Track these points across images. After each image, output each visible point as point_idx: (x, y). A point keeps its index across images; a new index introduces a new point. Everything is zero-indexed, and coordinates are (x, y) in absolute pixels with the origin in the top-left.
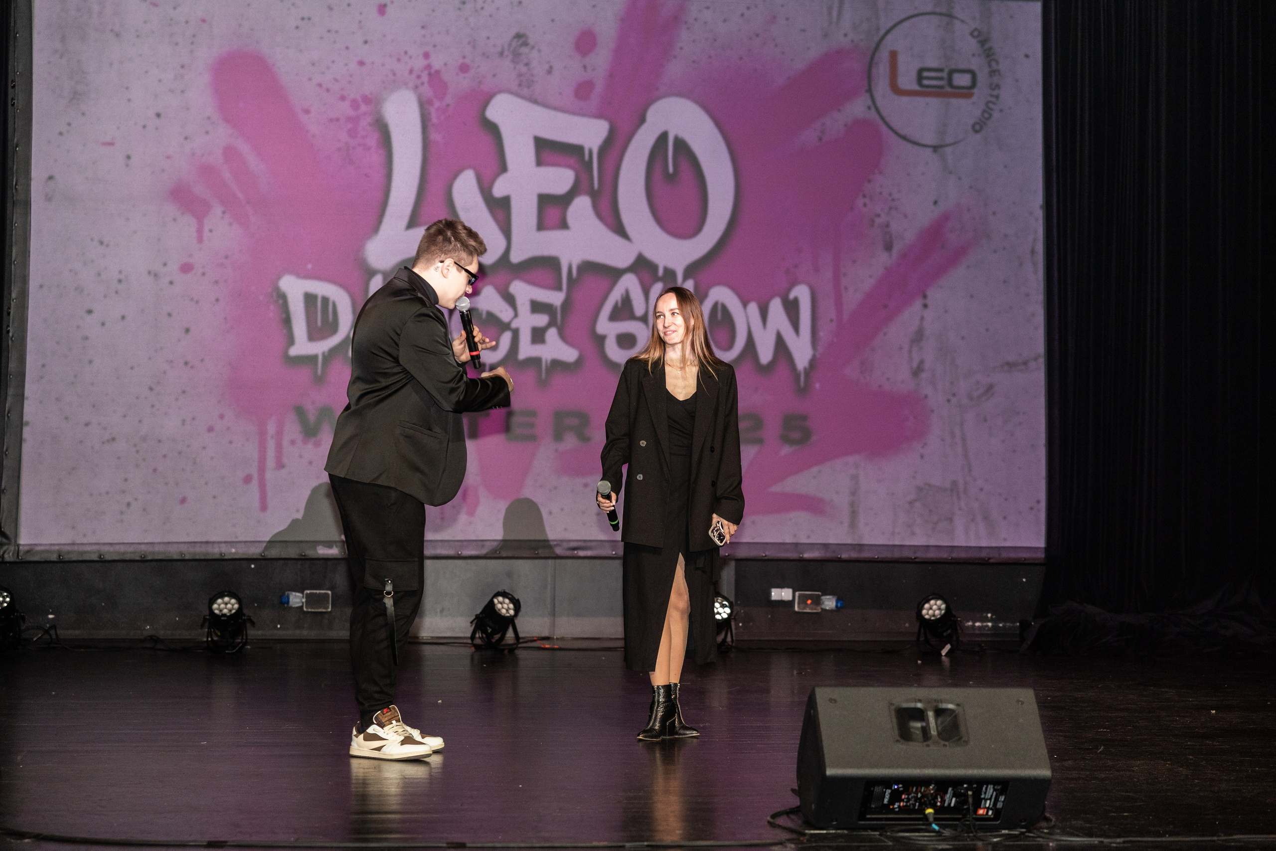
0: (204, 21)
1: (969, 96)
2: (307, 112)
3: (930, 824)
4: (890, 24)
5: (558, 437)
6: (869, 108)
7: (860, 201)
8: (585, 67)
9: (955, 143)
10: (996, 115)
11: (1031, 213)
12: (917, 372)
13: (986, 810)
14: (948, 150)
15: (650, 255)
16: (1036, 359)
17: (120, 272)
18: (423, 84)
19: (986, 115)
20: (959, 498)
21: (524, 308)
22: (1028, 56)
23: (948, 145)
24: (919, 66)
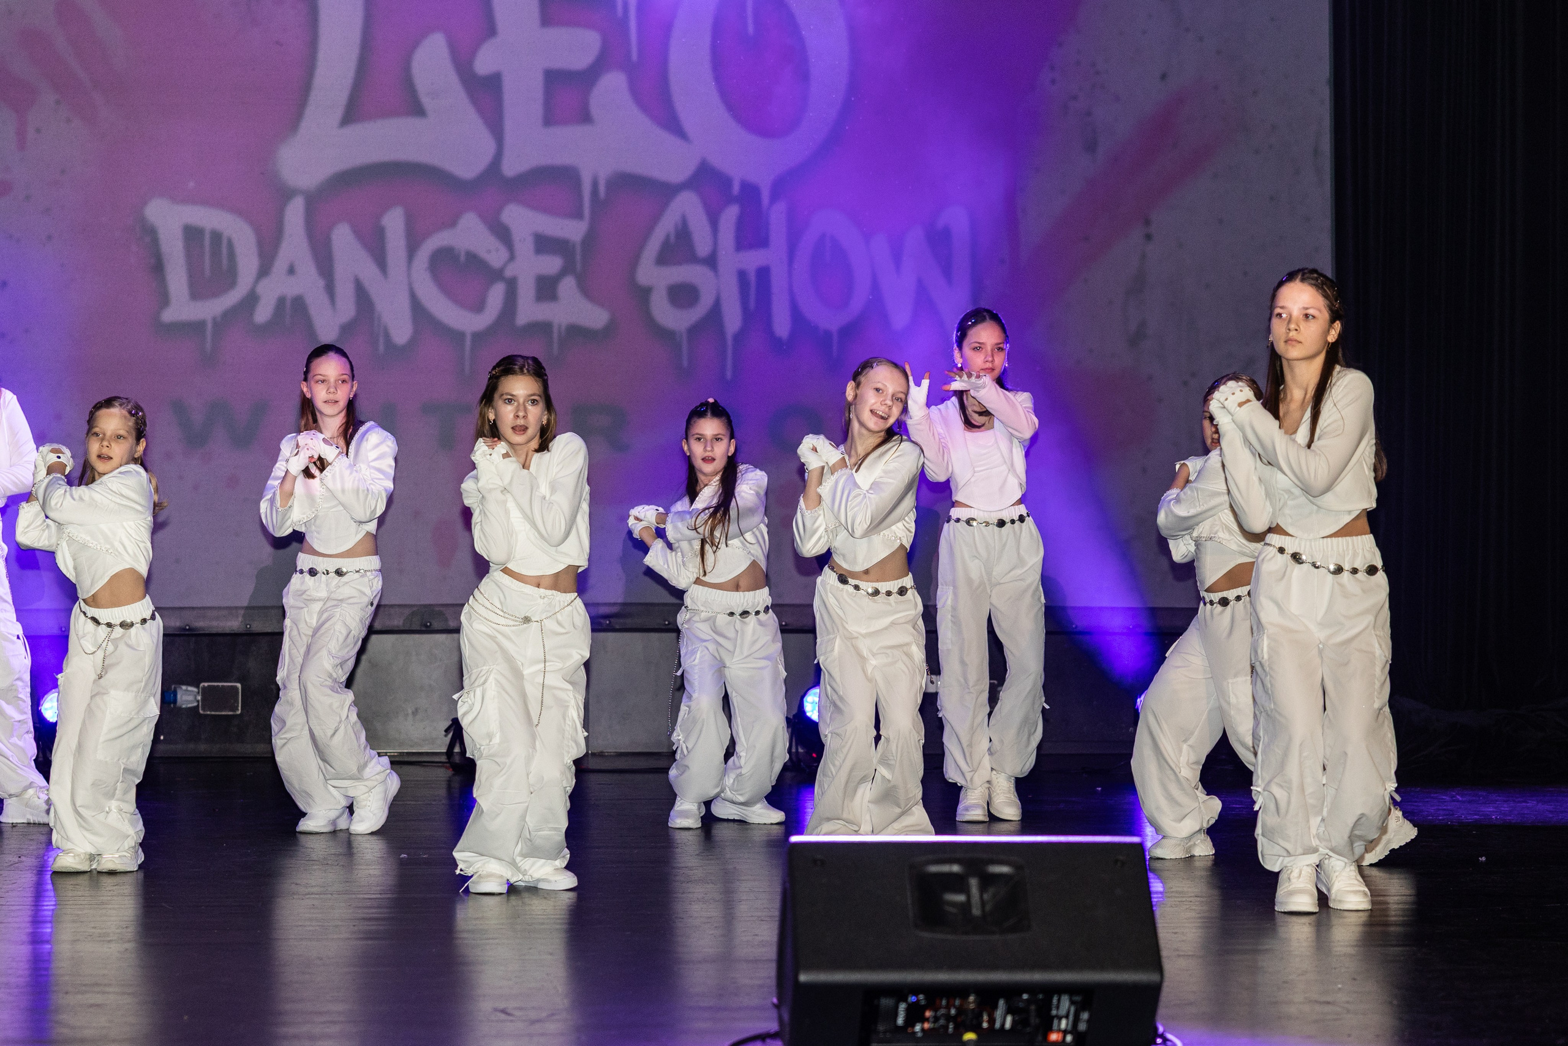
7: (1046, 76)
11: (1313, 92)
12: (1136, 339)
13: (1061, 1034)
15: (719, 162)
21: (524, 246)
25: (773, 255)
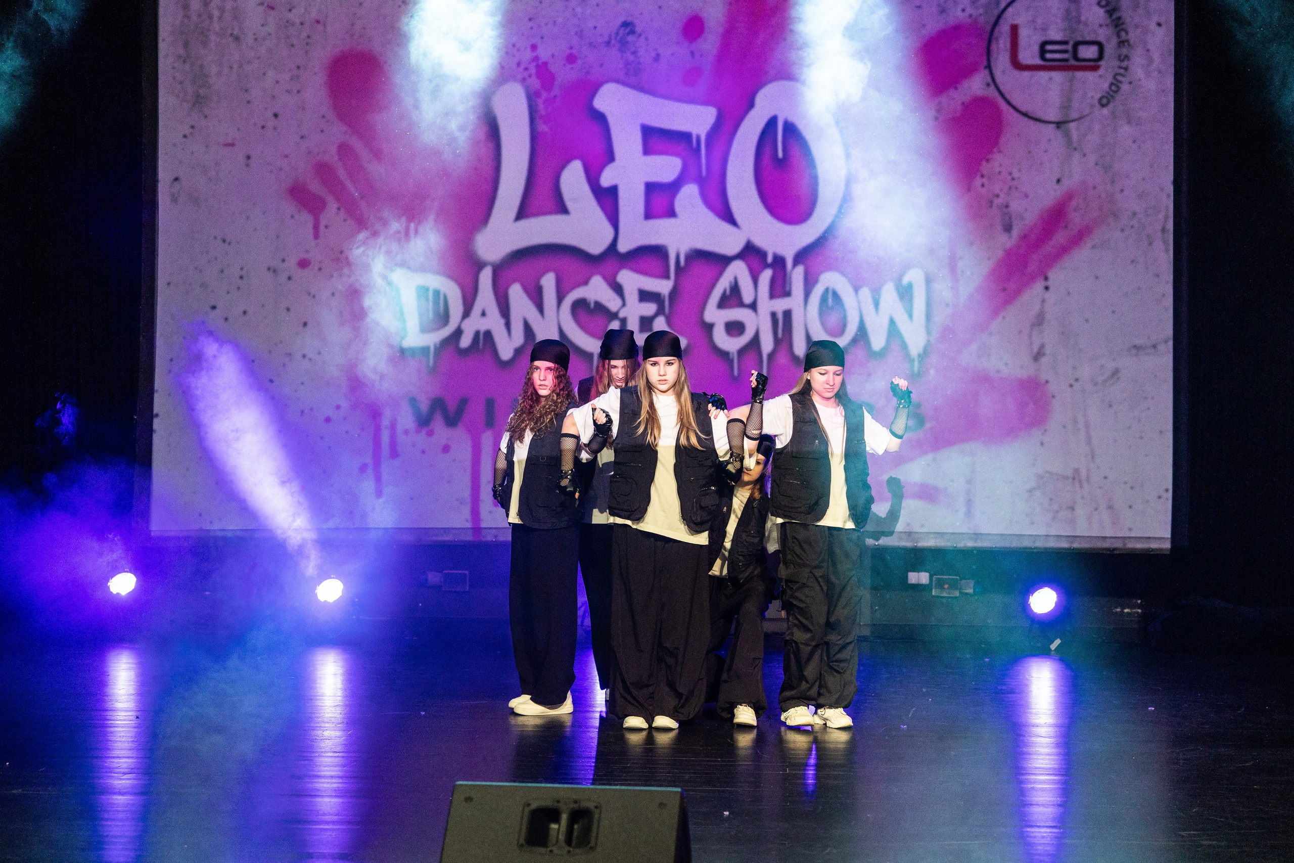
0: (318, 22)
1: (1095, 68)
2: (417, 108)
6: (988, 85)
7: (978, 182)
8: (692, 53)
9: (1080, 118)
10: (1125, 87)
11: (1162, 189)
14: (1072, 126)
16: (1166, 342)
17: (242, 269)
18: (530, 76)
19: (1113, 88)
20: (1081, 487)
21: (631, 295)
22: (1159, 25)
23: (1073, 121)
24: (1043, 39)
25: (794, 302)
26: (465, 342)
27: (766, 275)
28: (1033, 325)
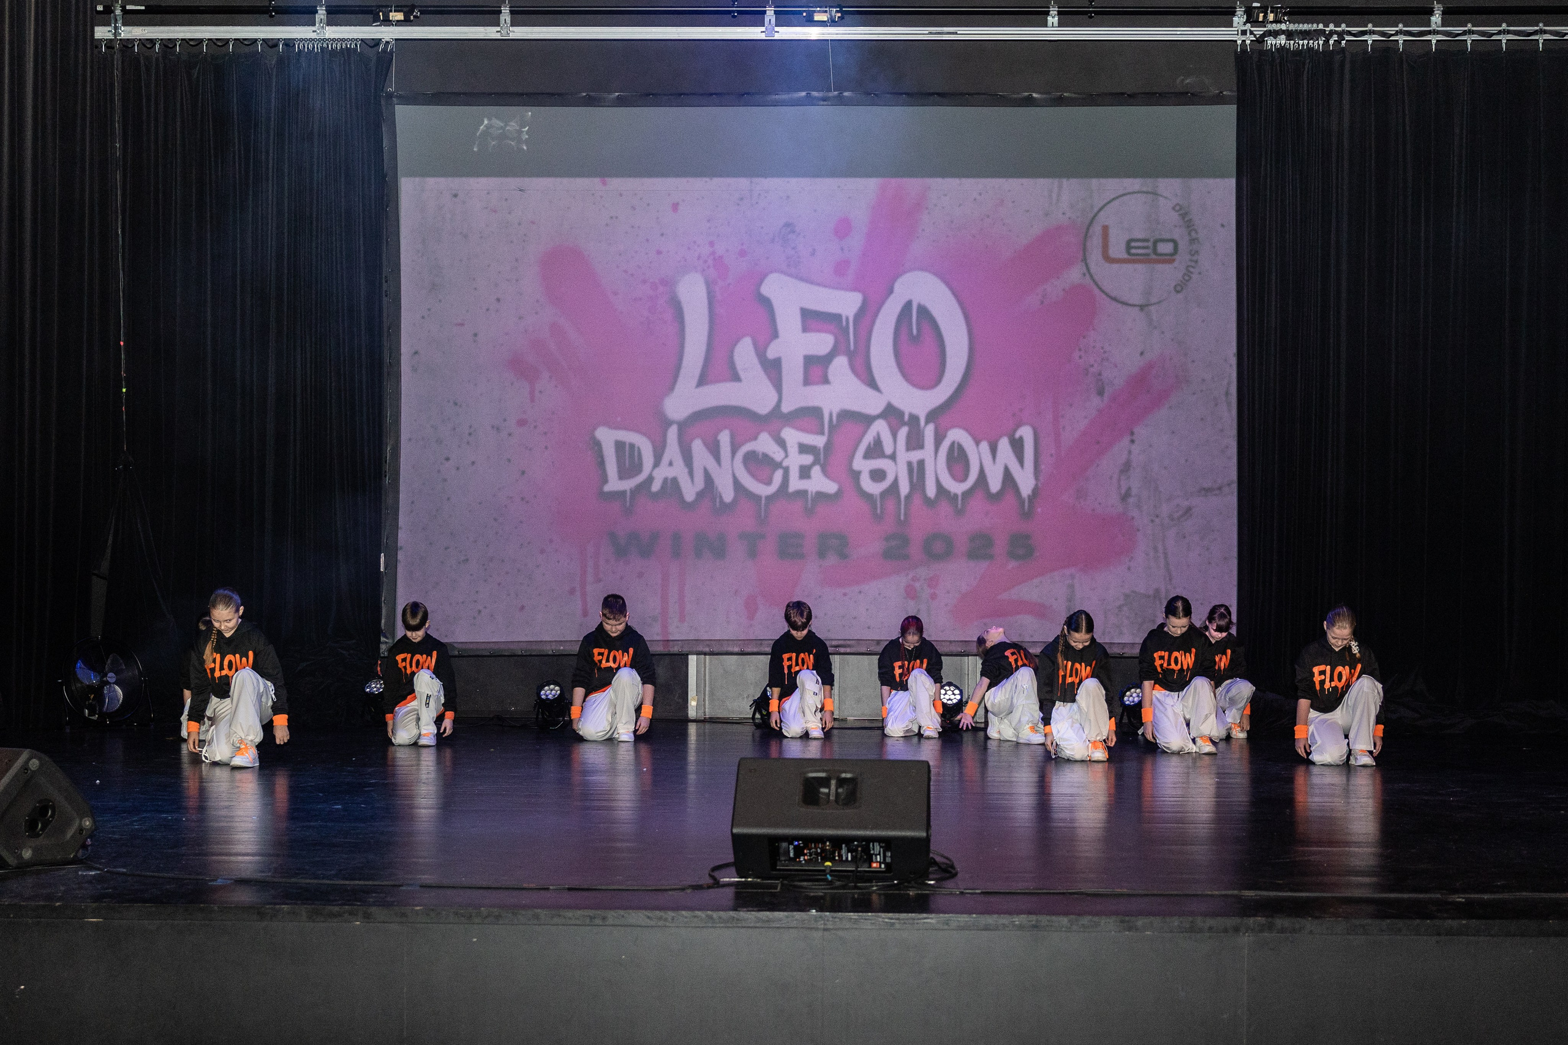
0: (533, 223)
1: (1171, 261)
2: (616, 294)
3: (826, 875)
4: (1102, 203)
5: (822, 554)
6: (1084, 275)
7: (1076, 354)
8: (842, 249)
9: (1159, 302)
10: (1195, 277)
11: (1225, 361)
12: (1125, 497)
13: (878, 864)
14: (1152, 308)
15: (897, 403)
16: (1229, 485)
17: (471, 427)
18: (709, 267)
19: (1187, 278)
21: (793, 450)
22: (1223, 226)
23: (1154, 304)
24: (1127, 237)
25: (926, 453)
26: (656, 487)
27: (903, 432)
28: (1122, 472)
